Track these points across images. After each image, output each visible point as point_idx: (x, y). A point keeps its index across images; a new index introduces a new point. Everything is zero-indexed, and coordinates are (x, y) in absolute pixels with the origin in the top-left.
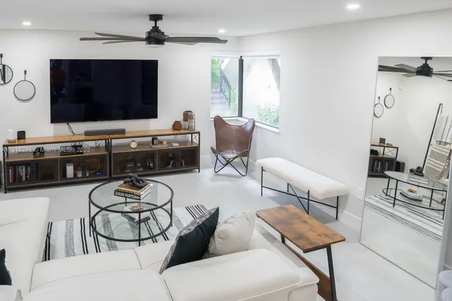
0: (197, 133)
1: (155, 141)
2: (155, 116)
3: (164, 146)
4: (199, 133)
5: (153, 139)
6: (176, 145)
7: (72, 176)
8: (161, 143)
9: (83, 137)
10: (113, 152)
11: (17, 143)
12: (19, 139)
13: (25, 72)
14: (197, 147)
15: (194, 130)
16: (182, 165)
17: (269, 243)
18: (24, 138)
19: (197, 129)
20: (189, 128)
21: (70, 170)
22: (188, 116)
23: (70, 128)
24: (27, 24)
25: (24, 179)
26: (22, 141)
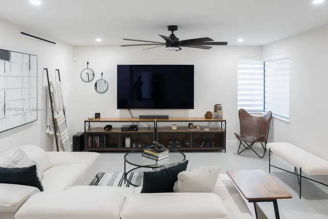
0: (224, 121)
1: (190, 125)
2: (192, 107)
3: (198, 130)
4: (225, 121)
5: (189, 124)
6: (207, 130)
7: (129, 146)
8: (195, 127)
9: (138, 120)
10: (158, 131)
11: (94, 120)
12: (96, 118)
13: (102, 74)
14: (224, 132)
15: (222, 118)
16: (211, 145)
17: (229, 194)
18: (99, 118)
19: (224, 118)
20: (217, 117)
21: (128, 142)
22: (217, 108)
23: (130, 113)
24: (99, 40)
25: (98, 146)
26: (97, 119)
